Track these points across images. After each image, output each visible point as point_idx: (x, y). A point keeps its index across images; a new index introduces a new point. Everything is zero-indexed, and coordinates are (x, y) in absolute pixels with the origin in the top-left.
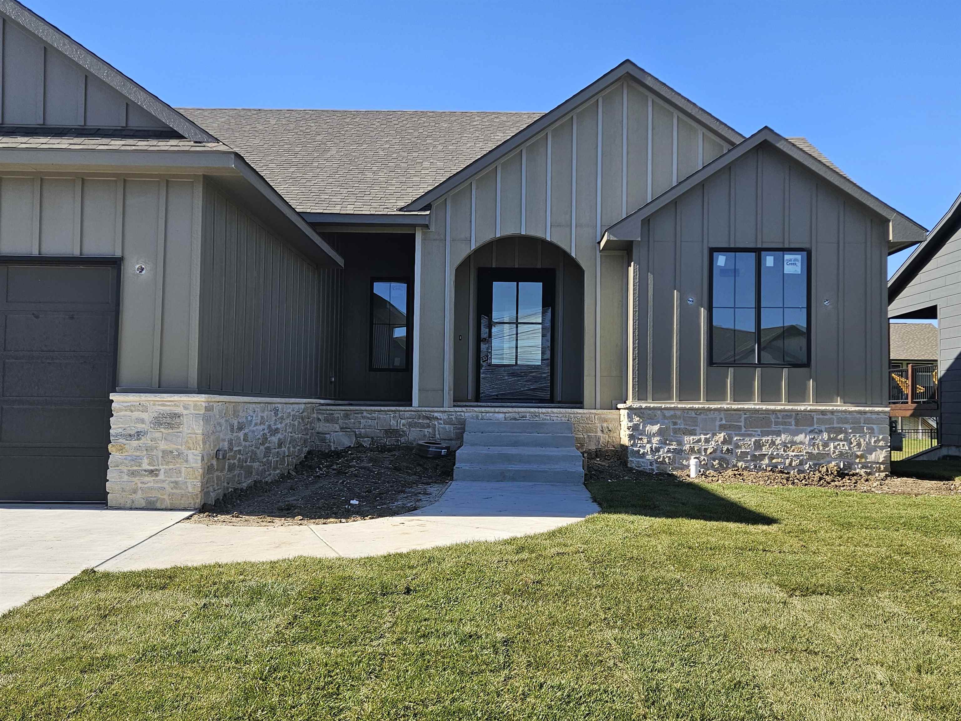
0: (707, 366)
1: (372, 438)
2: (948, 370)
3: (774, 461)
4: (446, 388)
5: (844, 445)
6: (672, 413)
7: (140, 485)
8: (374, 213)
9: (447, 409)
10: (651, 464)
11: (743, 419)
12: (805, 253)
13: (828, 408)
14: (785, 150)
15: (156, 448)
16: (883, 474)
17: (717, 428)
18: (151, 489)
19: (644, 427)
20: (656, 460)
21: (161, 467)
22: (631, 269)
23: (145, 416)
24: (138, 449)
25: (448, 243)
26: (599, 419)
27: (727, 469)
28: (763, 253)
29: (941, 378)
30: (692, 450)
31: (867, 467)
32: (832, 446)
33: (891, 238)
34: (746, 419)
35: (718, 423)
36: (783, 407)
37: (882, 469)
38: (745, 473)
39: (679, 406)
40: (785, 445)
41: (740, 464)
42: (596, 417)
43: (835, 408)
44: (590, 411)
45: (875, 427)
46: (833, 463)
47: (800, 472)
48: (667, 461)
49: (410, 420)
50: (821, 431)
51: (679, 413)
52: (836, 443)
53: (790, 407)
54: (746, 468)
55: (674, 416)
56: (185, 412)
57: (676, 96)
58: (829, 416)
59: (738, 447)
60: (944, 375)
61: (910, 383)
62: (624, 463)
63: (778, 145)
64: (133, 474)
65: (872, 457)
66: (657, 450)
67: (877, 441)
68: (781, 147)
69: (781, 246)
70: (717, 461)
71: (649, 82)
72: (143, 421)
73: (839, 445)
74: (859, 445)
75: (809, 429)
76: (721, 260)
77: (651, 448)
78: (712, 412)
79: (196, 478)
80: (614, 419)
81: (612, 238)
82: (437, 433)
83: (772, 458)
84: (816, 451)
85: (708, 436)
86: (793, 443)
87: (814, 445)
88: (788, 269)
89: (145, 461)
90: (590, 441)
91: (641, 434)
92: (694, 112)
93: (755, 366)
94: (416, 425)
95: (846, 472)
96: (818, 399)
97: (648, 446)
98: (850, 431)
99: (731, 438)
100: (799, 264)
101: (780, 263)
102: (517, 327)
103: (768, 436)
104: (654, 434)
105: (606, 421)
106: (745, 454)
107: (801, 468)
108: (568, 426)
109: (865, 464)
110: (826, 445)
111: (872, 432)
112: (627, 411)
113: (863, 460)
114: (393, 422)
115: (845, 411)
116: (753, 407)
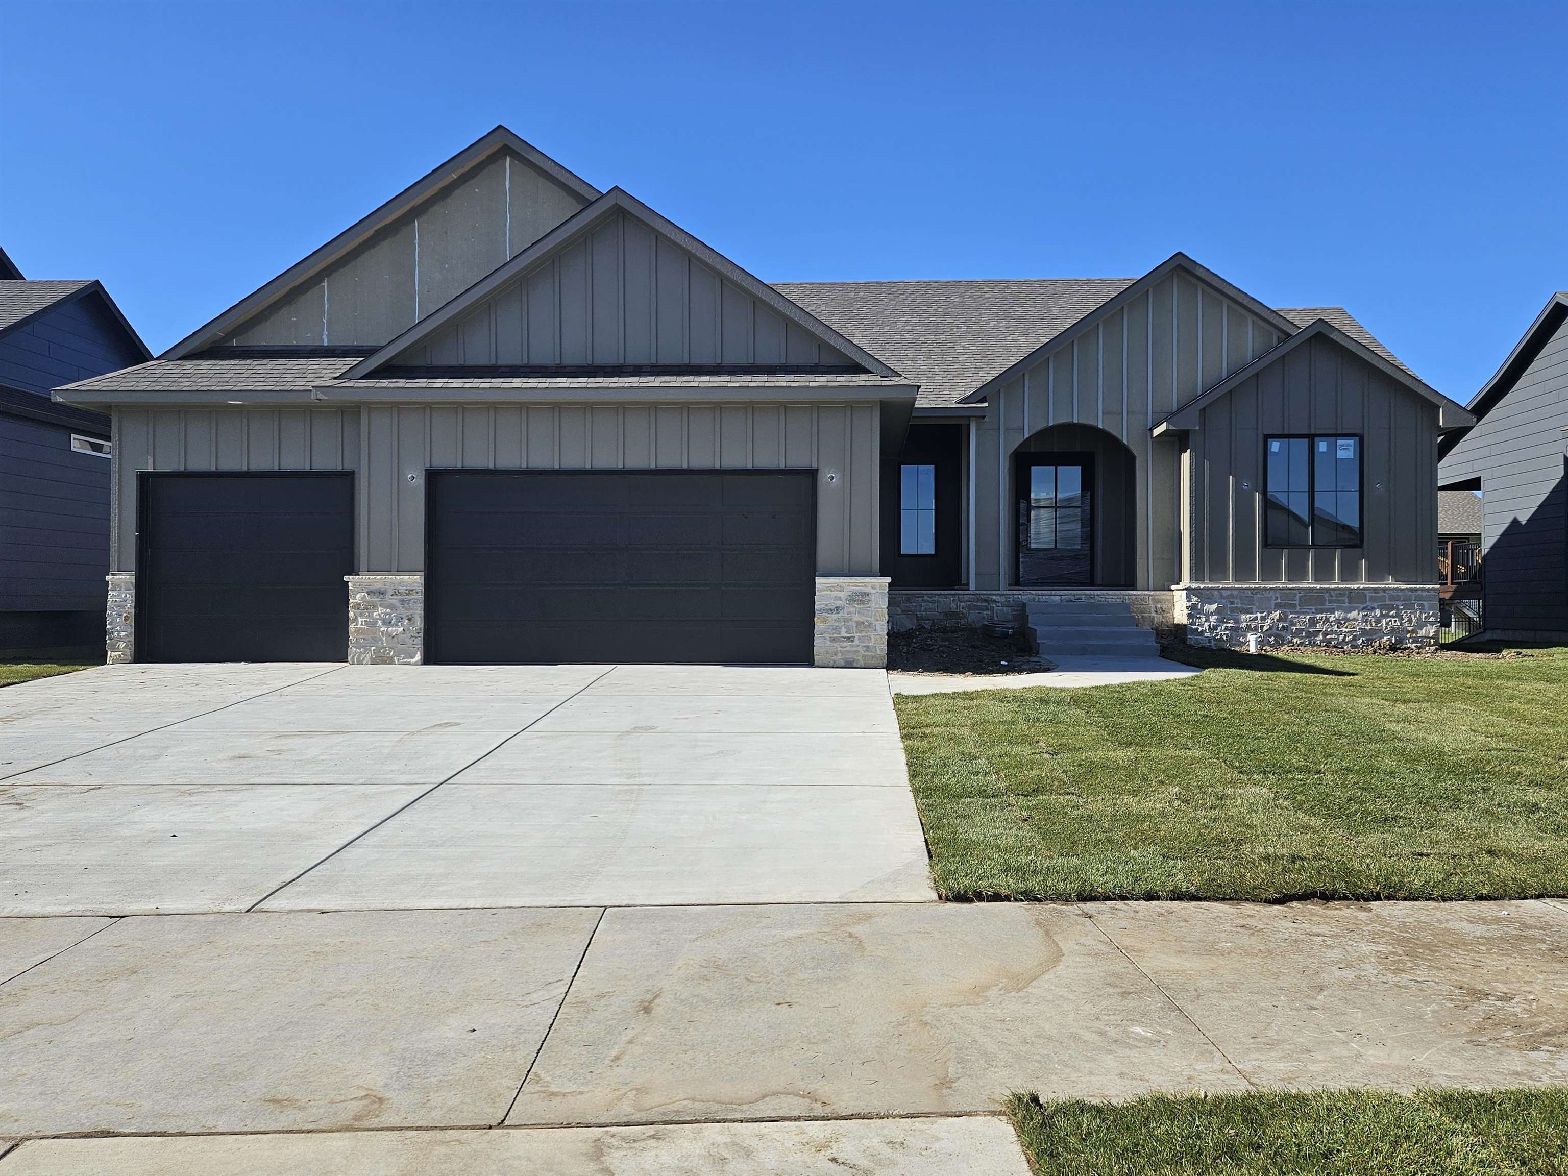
0: (1262, 548)
1: (933, 620)
2: (1492, 548)
3: (1328, 637)
4: (1002, 572)
5: (1395, 621)
6: (1229, 592)
7: (839, 649)
8: (934, 406)
9: (1005, 592)
10: (1209, 641)
11: (1297, 598)
12: (1357, 438)
13: (1380, 586)
14: (1338, 340)
15: (851, 619)
16: (1434, 648)
17: (1273, 607)
18: (849, 652)
19: (1202, 606)
20: (1214, 638)
21: (856, 635)
22: (1186, 457)
23: (841, 594)
24: (838, 620)
25: (1001, 433)
26: (1154, 600)
27: (1282, 645)
28: (1316, 439)
29: (1485, 556)
30: (1249, 627)
31: (1417, 642)
32: (1384, 622)
33: (1441, 424)
34: (1300, 597)
35: (1273, 602)
36: (1336, 586)
37: (1432, 643)
38: (1301, 648)
39: (1236, 586)
40: (1338, 621)
41: (1295, 640)
42: (1150, 598)
43: (1387, 586)
44: (1144, 592)
45: (1425, 603)
46: (1385, 638)
47: (1353, 647)
48: (1225, 638)
49: (968, 603)
50: (1373, 609)
51: (1235, 593)
52: (1388, 620)
53: (1344, 586)
54: (1301, 644)
55: (1232, 596)
56: (874, 591)
57: (1228, 286)
58: (1381, 594)
59: (1293, 624)
60: (1489, 552)
61: (1450, 563)
62: (1184, 641)
63: (1331, 336)
64: (834, 640)
65: (1422, 632)
66: (1215, 628)
67: (1428, 617)
68: (1335, 338)
69: (1333, 432)
70: (1273, 638)
71: (1199, 272)
72: (840, 599)
73: (1391, 621)
74: (1410, 621)
75: (1362, 606)
76: (1275, 446)
77: (1209, 626)
78: (1268, 592)
79: (883, 643)
80: (1167, 600)
81: (1171, 428)
82: (995, 615)
83: (1325, 634)
84: (1369, 627)
85: (1264, 615)
86: (1347, 620)
87: (1366, 621)
88: (1341, 454)
89: (843, 630)
90: (1144, 621)
91: (1199, 614)
92: (1245, 302)
93: (1309, 548)
94: (975, 608)
95: (1398, 646)
96: (1370, 578)
97: (1207, 624)
98: (1402, 607)
99: (1286, 616)
100: (1352, 449)
101: (1333, 449)
102: (1056, 511)
103: (1322, 614)
104: (1212, 613)
105: (1159, 602)
106: (1299, 631)
107: (1354, 643)
108: (1125, 606)
109: (1416, 639)
110: (1378, 621)
111: (1422, 609)
112: (1185, 591)
113: (1414, 635)
114: (953, 605)
115: (1397, 589)
116: (1308, 586)
